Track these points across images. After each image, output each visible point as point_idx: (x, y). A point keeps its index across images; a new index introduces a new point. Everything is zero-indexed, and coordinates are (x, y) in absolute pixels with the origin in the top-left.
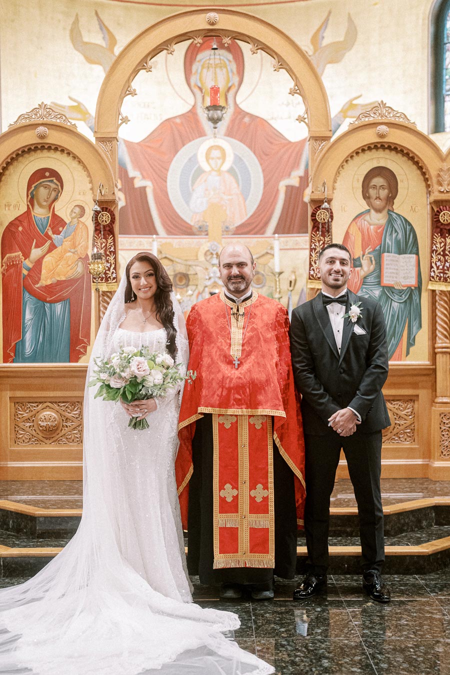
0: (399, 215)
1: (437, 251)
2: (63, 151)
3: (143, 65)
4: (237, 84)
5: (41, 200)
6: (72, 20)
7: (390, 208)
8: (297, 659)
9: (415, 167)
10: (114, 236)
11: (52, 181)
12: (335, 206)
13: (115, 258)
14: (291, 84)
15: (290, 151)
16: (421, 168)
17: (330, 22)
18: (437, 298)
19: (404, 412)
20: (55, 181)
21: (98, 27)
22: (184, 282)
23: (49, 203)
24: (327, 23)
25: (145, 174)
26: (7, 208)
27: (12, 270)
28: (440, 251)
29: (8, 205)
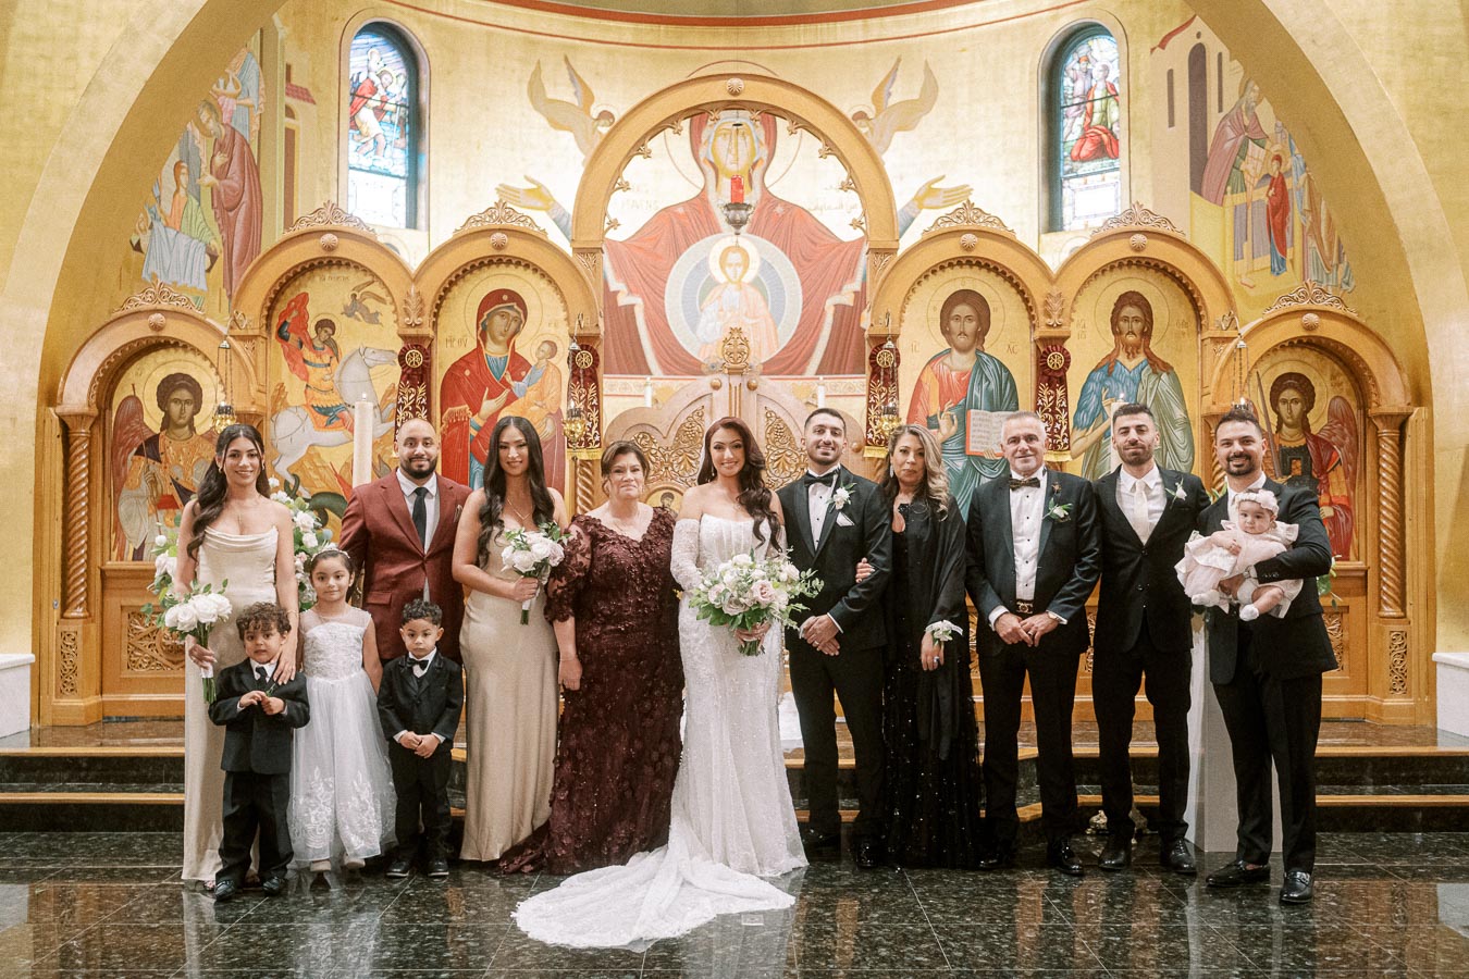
0: (991, 357)
1: (1043, 407)
2: (527, 266)
3: (639, 148)
4: (765, 158)
5: (497, 334)
7: (979, 347)
8: (846, 947)
9: (1013, 290)
10: (597, 384)
11: (511, 308)
12: (903, 345)
13: (598, 415)
14: (844, 175)
15: (842, 254)
16: (1021, 293)
17: (899, 73)
20: (516, 307)
21: (567, 77)
23: (507, 338)
24: (895, 76)
25: (632, 286)
26: (449, 345)
27: (455, 430)
28: (1047, 407)
29: (450, 340)
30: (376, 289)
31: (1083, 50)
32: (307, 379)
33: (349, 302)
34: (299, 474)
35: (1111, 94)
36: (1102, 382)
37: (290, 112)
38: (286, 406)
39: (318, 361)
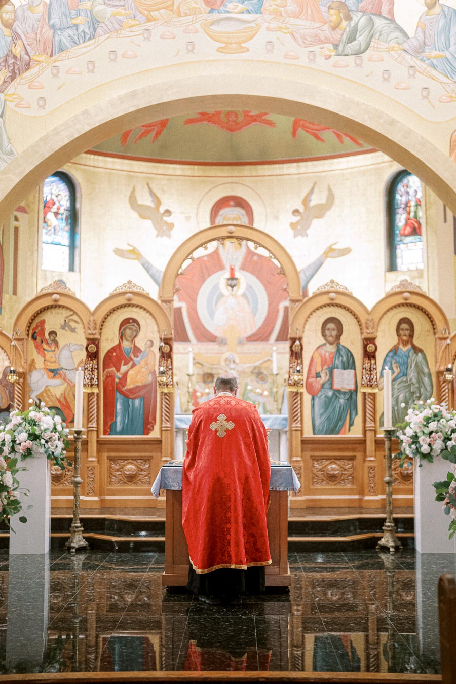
0: (343, 346)
1: (366, 368)
2: (141, 308)
5: (127, 336)
6: (131, 189)
7: (338, 342)
9: (353, 317)
10: (171, 359)
11: (134, 325)
12: (304, 341)
13: (172, 372)
16: (356, 318)
17: (315, 190)
18: (367, 397)
19: (348, 466)
20: (136, 325)
21: (148, 193)
22: (210, 379)
23: (132, 338)
24: (313, 191)
25: (182, 298)
26: (106, 342)
27: (109, 379)
28: (368, 368)
29: (107, 340)
30: (75, 317)
31: (405, 181)
32: (44, 356)
33: (63, 323)
34: (41, 399)
35: (418, 204)
36: (392, 357)
37: (16, 219)
38: (36, 369)
39: (49, 349)
